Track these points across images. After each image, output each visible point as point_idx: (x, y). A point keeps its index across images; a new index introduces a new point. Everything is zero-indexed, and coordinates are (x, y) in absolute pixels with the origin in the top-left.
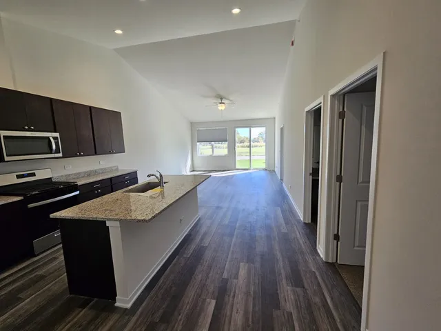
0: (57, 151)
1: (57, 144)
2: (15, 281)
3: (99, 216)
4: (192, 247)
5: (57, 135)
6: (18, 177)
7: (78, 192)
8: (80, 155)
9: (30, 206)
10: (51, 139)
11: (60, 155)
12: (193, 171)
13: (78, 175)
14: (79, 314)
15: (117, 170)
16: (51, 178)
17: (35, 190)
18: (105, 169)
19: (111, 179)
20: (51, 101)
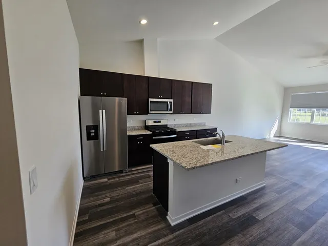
0: (171, 110)
1: (171, 106)
2: (141, 173)
3: (166, 154)
4: (242, 211)
5: (172, 100)
6: (155, 122)
7: (176, 136)
8: (182, 113)
9: (154, 138)
10: (169, 103)
11: (172, 112)
12: (280, 137)
13: (180, 126)
14: (150, 207)
15: (205, 125)
16: (167, 125)
17: (157, 130)
18: (197, 124)
19: (197, 130)
20: (172, 81)
